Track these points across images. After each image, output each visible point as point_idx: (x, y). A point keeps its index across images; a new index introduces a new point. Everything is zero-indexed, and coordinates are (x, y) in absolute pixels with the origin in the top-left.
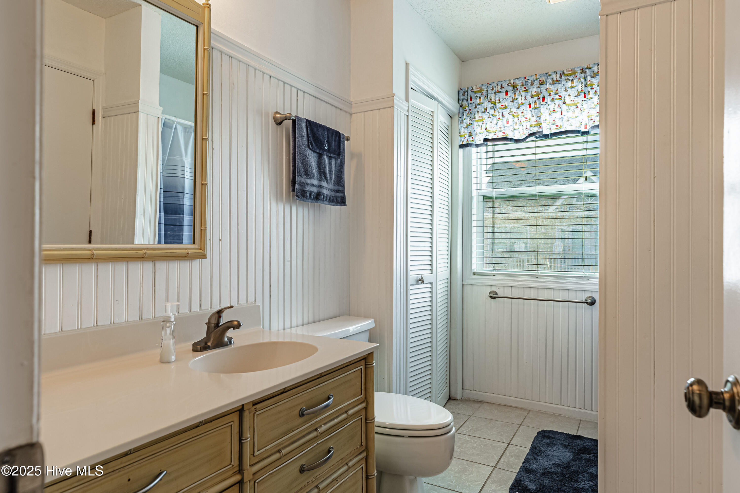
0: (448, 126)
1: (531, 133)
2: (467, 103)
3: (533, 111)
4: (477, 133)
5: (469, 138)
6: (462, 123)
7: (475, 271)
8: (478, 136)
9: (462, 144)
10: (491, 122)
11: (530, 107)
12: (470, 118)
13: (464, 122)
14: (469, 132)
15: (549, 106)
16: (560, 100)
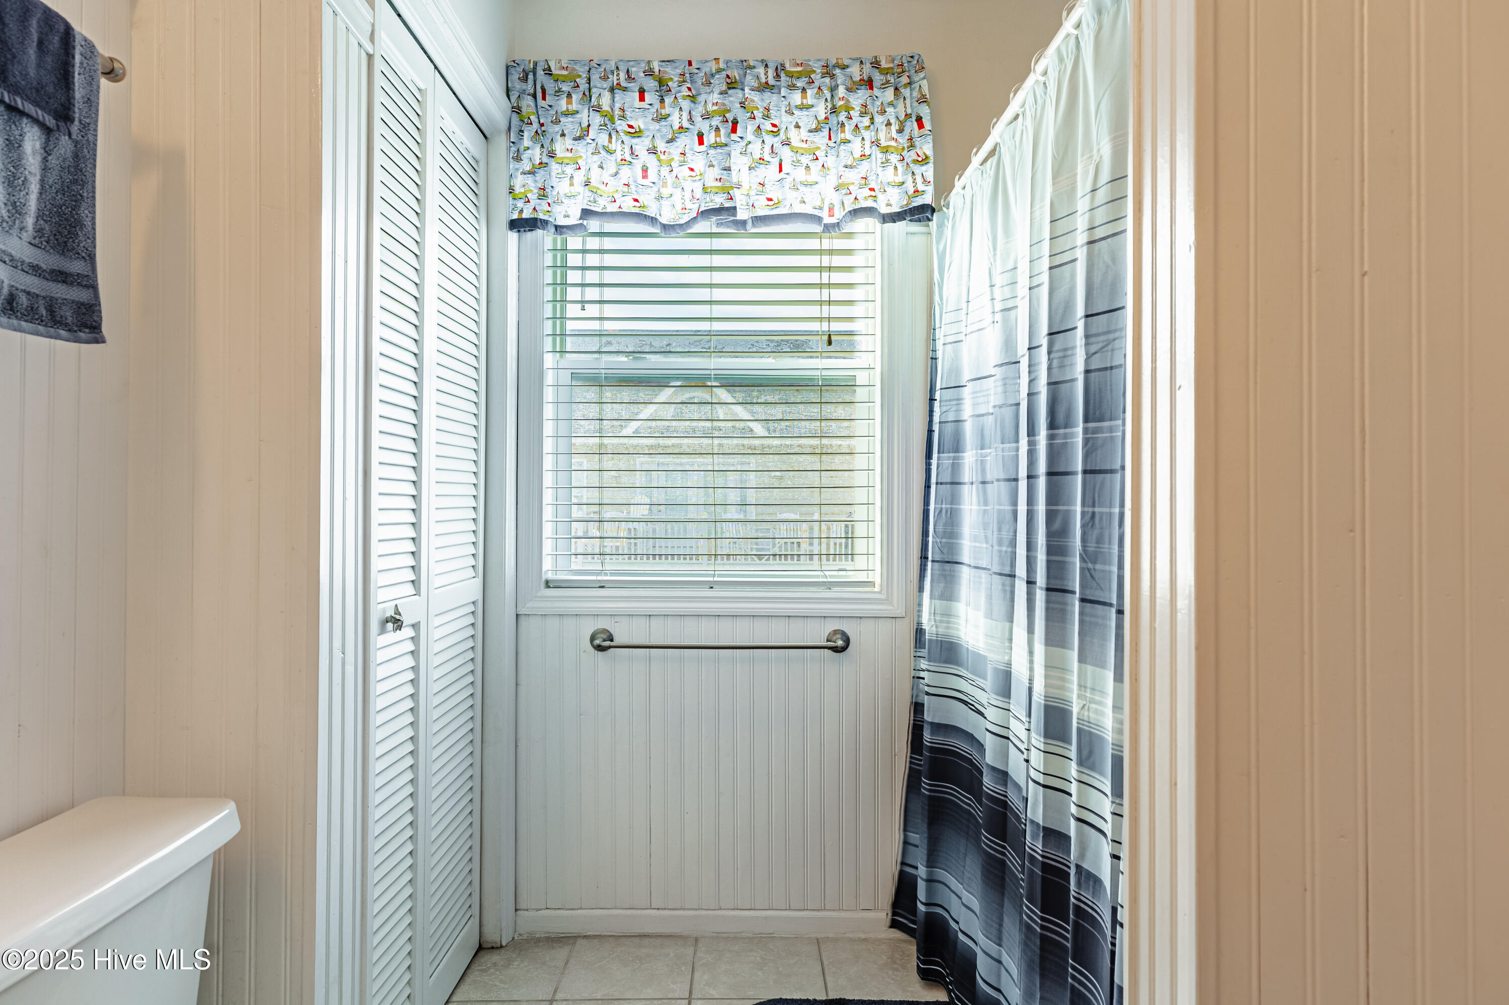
0: (477, 162)
1: (706, 208)
2: (532, 104)
3: (712, 152)
4: (558, 193)
5: (540, 204)
6: (518, 158)
7: (550, 576)
8: (562, 202)
9: (518, 219)
10: (602, 168)
11: (701, 142)
12: (542, 146)
13: (525, 156)
14: (540, 186)
15: (750, 146)
16: (775, 134)
